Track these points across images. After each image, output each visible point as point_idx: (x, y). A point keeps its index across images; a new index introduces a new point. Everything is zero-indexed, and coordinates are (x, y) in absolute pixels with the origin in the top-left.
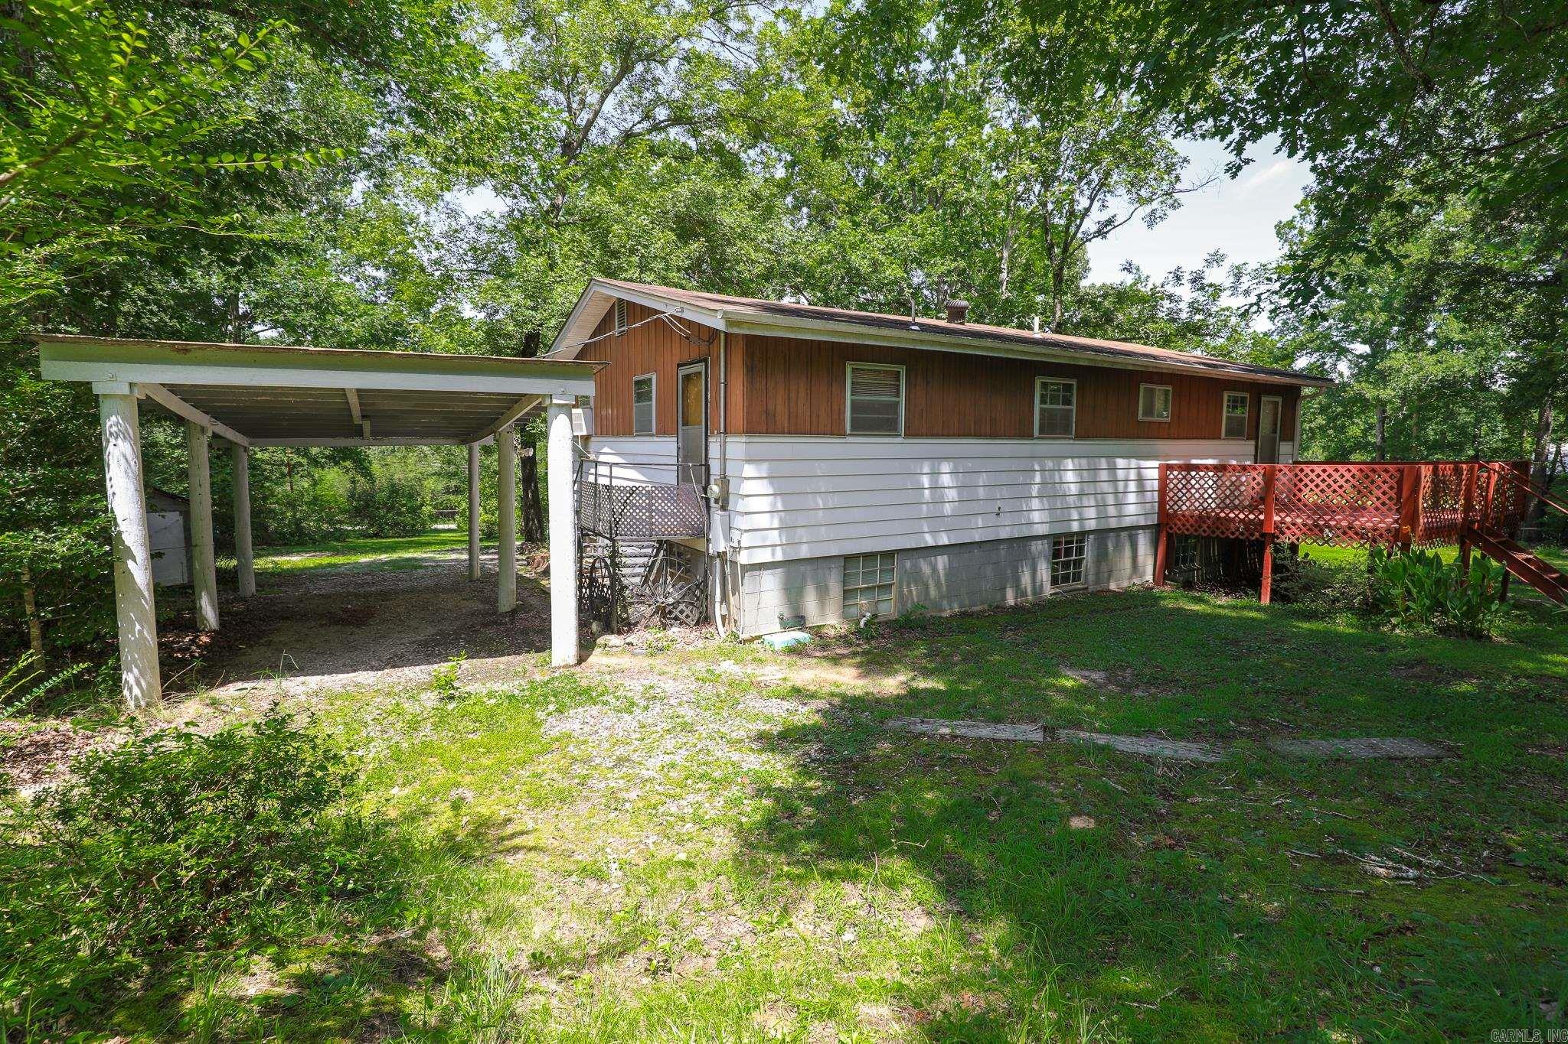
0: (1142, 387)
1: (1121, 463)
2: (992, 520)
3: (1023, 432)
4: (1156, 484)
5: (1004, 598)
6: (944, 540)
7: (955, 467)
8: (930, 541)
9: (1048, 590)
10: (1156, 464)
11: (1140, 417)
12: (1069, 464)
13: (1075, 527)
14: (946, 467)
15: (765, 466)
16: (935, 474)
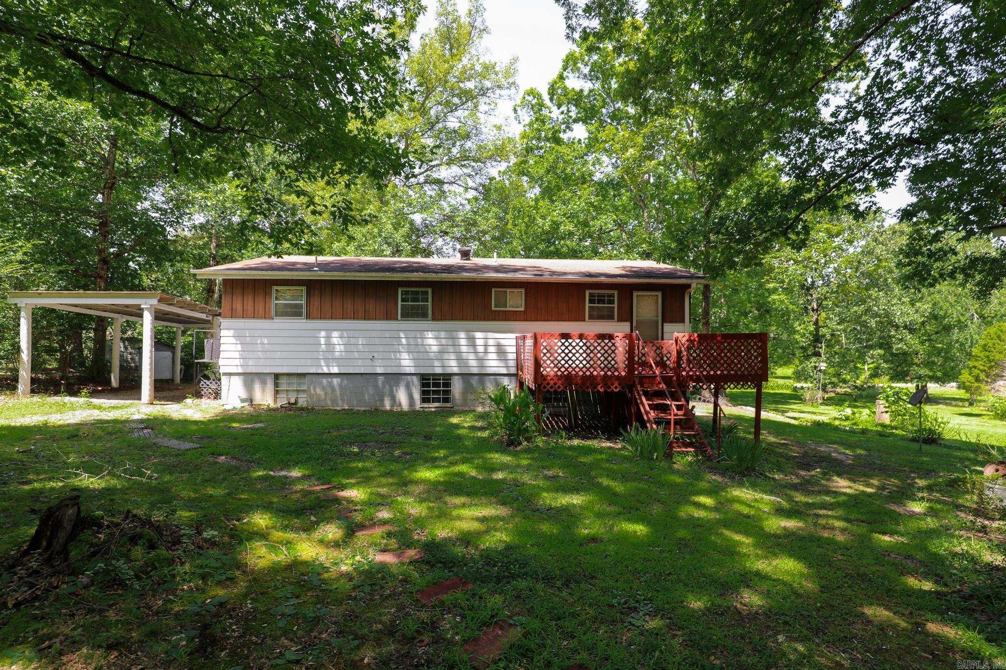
0: (493, 290)
1: (479, 335)
2: (369, 362)
3: (390, 316)
4: (514, 349)
5: (383, 406)
6: (335, 370)
7: (342, 334)
8: (325, 370)
9: (418, 405)
10: (514, 336)
11: (493, 309)
12: (430, 335)
13: (438, 370)
14: (335, 334)
15: (232, 331)
16: (328, 337)
